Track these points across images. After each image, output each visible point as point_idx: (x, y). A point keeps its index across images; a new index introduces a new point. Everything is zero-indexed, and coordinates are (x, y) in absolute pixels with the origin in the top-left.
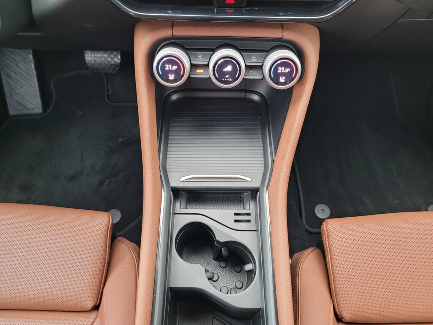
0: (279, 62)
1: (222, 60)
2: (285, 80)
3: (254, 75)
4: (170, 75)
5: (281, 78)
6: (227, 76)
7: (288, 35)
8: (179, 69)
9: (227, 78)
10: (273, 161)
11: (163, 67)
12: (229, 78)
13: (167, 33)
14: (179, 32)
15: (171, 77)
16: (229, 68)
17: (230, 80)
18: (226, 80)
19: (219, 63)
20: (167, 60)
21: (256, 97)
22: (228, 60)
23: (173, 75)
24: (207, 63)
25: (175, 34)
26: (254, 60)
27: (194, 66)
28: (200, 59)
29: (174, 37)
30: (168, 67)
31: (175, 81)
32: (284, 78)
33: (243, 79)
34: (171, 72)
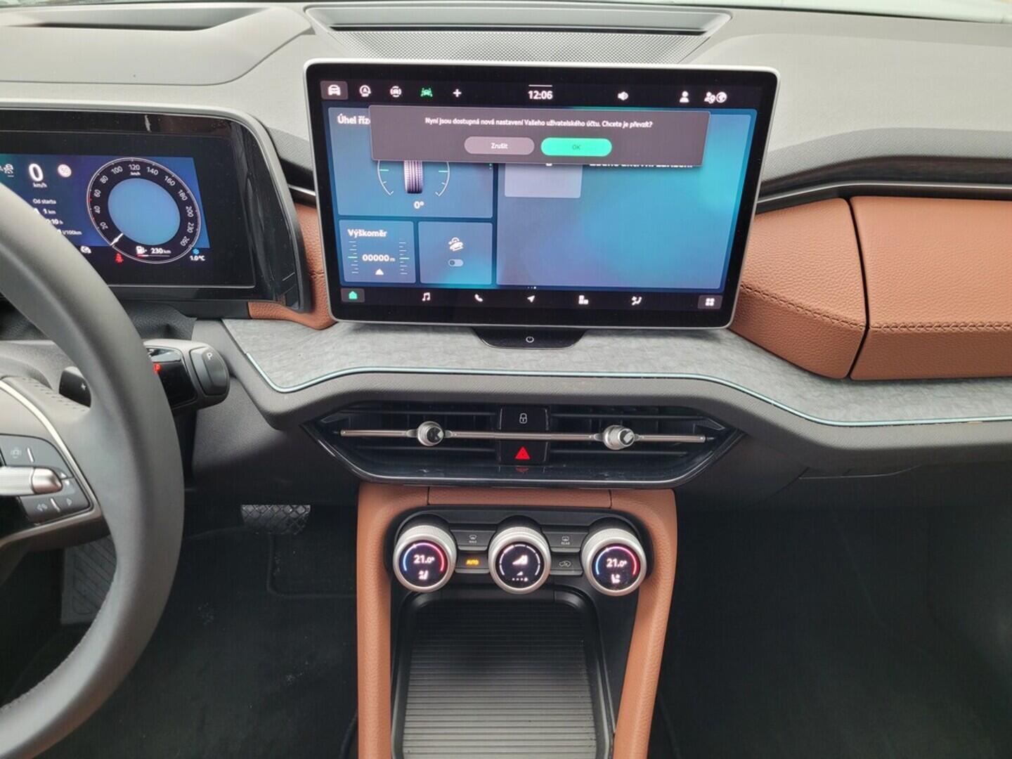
0: (607, 550)
1: (512, 547)
2: (620, 579)
3: (567, 570)
4: (421, 573)
5: (613, 576)
6: (521, 574)
7: (619, 504)
8: (437, 563)
9: (520, 577)
10: (613, 735)
11: (411, 558)
12: (523, 577)
13: (419, 501)
14: (437, 499)
15: (424, 575)
16: (523, 560)
17: (526, 579)
18: (518, 579)
19: (506, 551)
20: (418, 548)
21: (574, 600)
22: (522, 547)
23: (427, 572)
24: (485, 549)
25: (431, 501)
26: (566, 544)
27: (462, 555)
28: (473, 542)
29: (429, 507)
30: (418, 559)
31: (430, 581)
32: (618, 576)
33: (550, 576)
34: (423, 567)
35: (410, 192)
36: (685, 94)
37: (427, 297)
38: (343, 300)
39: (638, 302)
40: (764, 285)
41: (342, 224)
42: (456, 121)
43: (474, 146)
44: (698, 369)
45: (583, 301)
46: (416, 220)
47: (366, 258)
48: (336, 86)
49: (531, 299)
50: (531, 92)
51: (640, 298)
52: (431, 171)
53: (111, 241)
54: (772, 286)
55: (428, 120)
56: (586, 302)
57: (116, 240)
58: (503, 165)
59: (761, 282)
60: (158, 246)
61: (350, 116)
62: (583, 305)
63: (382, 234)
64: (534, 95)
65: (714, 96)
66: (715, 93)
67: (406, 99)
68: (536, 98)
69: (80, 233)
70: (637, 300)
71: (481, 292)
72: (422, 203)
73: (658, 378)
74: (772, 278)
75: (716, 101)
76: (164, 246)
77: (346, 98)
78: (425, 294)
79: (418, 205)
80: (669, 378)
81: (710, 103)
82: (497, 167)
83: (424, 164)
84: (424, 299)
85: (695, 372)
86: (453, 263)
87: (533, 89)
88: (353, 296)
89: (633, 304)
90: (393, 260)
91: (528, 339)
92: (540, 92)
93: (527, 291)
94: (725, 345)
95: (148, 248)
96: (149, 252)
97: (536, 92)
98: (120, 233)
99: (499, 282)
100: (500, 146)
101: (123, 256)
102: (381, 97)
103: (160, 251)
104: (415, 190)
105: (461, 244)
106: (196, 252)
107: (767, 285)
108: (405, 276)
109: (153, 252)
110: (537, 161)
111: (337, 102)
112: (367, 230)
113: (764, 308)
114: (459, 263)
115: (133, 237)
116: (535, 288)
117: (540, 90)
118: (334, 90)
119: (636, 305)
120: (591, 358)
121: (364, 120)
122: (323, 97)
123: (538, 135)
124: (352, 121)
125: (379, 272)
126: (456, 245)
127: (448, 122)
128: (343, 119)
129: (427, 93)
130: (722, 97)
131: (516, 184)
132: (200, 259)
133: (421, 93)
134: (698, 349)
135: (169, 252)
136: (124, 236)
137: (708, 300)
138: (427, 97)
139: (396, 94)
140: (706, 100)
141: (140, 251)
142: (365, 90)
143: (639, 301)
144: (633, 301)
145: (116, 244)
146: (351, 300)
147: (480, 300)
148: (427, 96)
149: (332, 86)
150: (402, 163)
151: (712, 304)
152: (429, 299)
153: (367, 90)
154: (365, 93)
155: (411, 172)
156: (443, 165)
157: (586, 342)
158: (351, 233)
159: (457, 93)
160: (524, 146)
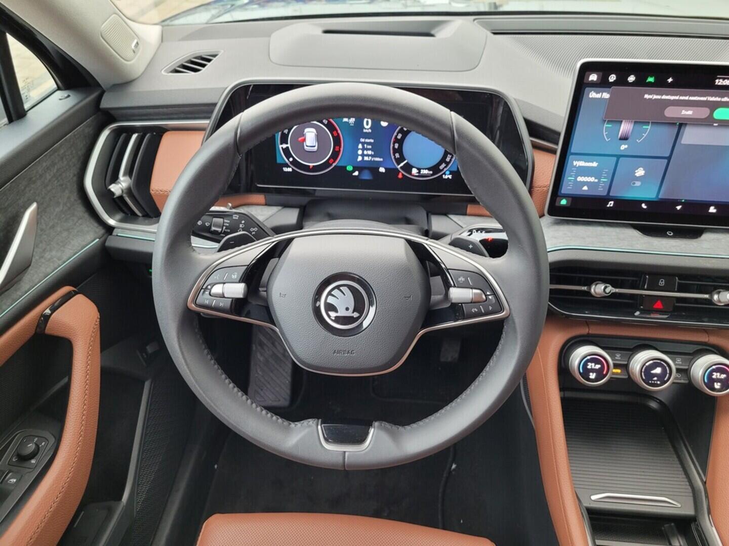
0: (713, 367)
1: (651, 362)
2: (721, 386)
3: (678, 378)
4: (591, 374)
5: (715, 384)
6: (655, 379)
7: (714, 340)
8: (603, 368)
9: (654, 381)
10: (704, 483)
11: (585, 365)
12: (657, 381)
13: (584, 331)
14: (595, 330)
15: (592, 376)
16: (658, 370)
17: (659, 382)
18: (653, 382)
19: (647, 364)
20: (591, 358)
22: (657, 363)
23: (595, 374)
24: (626, 363)
25: (590, 332)
26: (679, 363)
28: (618, 358)
29: (588, 335)
30: (591, 366)
31: (596, 380)
32: (719, 384)
34: (593, 370)
35: (621, 139)
37: (611, 204)
38: (557, 204)
41: (570, 158)
42: (664, 97)
43: (671, 112)
45: (712, 210)
46: (619, 157)
47: (580, 179)
48: (595, 75)
49: (679, 208)
50: (717, 81)
52: (638, 127)
53: (399, 164)
55: (647, 96)
56: (714, 211)
57: (402, 164)
58: (686, 124)
60: (426, 169)
61: (597, 93)
62: (712, 213)
63: (595, 164)
64: (719, 82)
67: (638, 83)
68: (719, 84)
69: (381, 160)
71: (646, 202)
72: (626, 146)
76: (429, 169)
77: (599, 82)
78: (610, 202)
79: (623, 147)
82: (681, 125)
83: (636, 123)
84: (608, 206)
86: (634, 183)
87: (720, 78)
88: (564, 202)
90: (596, 180)
91: (669, 233)
93: (678, 202)
95: (419, 170)
96: (419, 172)
97: (721, 80)
98: (405, 160)
99: (660, 196)
100: (688, 113)
101: (403, 174)
102: (622, 82)
103: (425, 172)
104: (624, 138)
105: (644, 172)
106: (448, 172)
108: (601, 191)
109: (421, 173)
110: (709, 122)
111: (593, 85)
112: (585, 162)
114: (638, 184)
115: (412, 163)
116: (683, 201)
117: (724, 79)
118: (593, 77)
121: (606, 95)
122: (586, 81)
123: (714, 106)
124: (598, 96)
125: (585, 188)
126: (640, 172)
127: (659, 97)
128: (593, 95)
129: (651, 79)
131: (690, 136)
132: (448, 178)
133: (647, 80)
135: (431, 172)
136: (407, 163)
138: (650, 82)
139: (632, 80)
141: (414, 171)
142: (612, 78)
145: (401, 167)
146: (562, 205)
147: (645, 207)
149: (592, 75)
150: (622, 121)
153: (614, 78)
155: (625, 127)
156: (647, 123)
158: (575, 163)
159: (670, 80)
160: (704, 113)
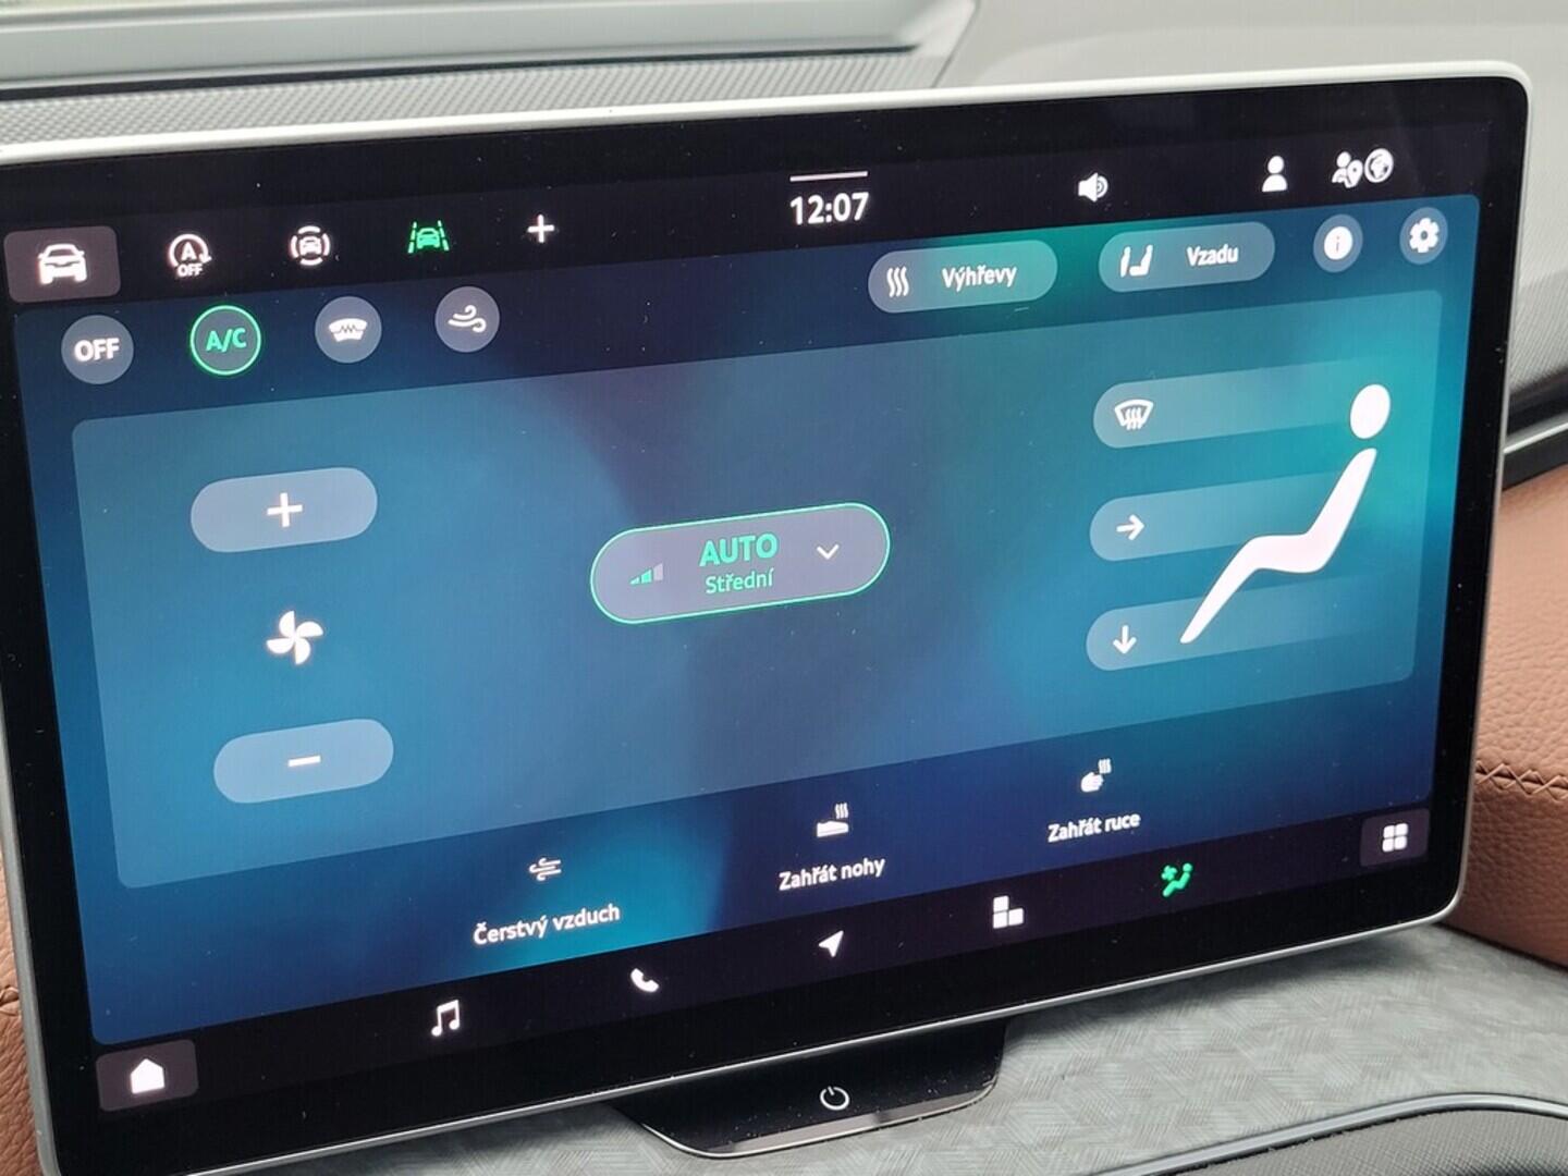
36: (1276, 164)
37: (448, 1017)
38: (107, 1104)
39: (1181, 884)
40: (1518, 751)
44: (1427, 1076)
45: (1005, 915)
48: (71, 247)
49: (832, 944)
50: (797, 202)
51: (1187, 867)
54: (1542, 750)
56: (1017, 917)
59: (1506, 741)
62: (1009, 930)
65: (1357, 164)
66: (1360, 154)
68: (815, 219)
70: (1178, 877)
71: (652, 956)
73: (1318, 1137)
74: (1536, 725)
75: (1363, 178)
77: (112, 287)
78: (442, 1009)
80: (1351, 1129)
81: (1348, 186)
84: (437, 1031)
85: (1419, 1091)
87: (807, 188)
88: (147, 1078)
89: (1167, 892)
91: (827, 1096)
92: (829, 198)
93: (817, 915)
94: (1445, 971)
97: (816, 199)
102: (251, 272)
107: (1527, 750)
113: (1534, 826)
116: (842, 901)
119: (1176, 892)
120: (1080, 1120)
122: (17, 294)
130: (1381, 163)
133: (406, 240)
134: (1386, 1004)
137: (1389, 831)
138: (429, 254)
139: (311, 256)
140: (1337, 178)
142: (188, 252)
143: (1185, 877)
144: (1166, 883)
146: (141, 1096)
147: (651, 987)
148: (428, 250)
149: (50, 249)
151: (1401, 843)
152: (455, 1025)
153: (198, 250)
154: (188, 262)
157: (1025, 1065)
159: (541, 229)
